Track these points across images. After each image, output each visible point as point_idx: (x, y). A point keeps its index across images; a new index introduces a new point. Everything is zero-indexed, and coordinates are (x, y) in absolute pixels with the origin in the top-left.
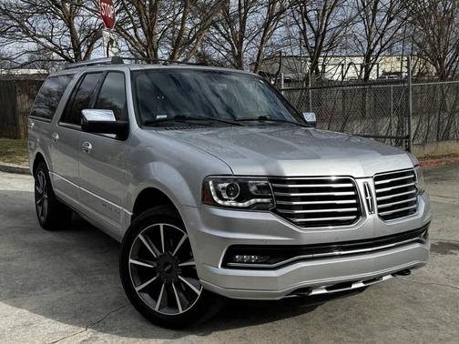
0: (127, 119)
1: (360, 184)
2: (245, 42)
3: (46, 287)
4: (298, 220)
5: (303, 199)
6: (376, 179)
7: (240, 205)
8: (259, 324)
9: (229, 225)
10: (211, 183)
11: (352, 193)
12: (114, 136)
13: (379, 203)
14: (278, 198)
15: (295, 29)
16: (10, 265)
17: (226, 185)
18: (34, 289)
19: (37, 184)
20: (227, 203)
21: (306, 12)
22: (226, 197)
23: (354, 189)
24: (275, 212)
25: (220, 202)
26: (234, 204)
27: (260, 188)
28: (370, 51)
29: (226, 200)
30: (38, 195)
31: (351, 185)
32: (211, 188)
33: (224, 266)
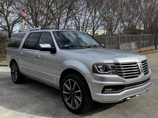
0: (55, 46)
1: (139, 64)
2: (60, 25)
3: (29, 104)
4: (124, 77)
5: (125, 70)
6: (142, 63)
7: (106, 72)
8: (107, 109)
9: (103, 79)
10: (95, 66)
11: (137, 67)
12: (50, 52)
13: (144, 70)
14: (118, 70)
15: (73, 21)
16: (12, 97)
17: (101, 66)
18: (25, 104)
19: (12, 69)
20: (101, 72)
21: (76, 17)
22: (102, 70)
23: (137, 66)
24: (117, 74)
25: (99, 72)
26: (104, 72)
27: (112, 67)
28: (94, 28)
29: (101, 71)
30: (12, 73)
31: (136, 65)
32: (96, 68)
33: (102, 92)
